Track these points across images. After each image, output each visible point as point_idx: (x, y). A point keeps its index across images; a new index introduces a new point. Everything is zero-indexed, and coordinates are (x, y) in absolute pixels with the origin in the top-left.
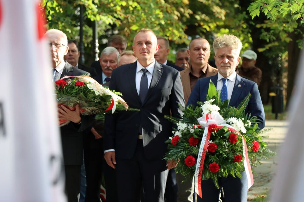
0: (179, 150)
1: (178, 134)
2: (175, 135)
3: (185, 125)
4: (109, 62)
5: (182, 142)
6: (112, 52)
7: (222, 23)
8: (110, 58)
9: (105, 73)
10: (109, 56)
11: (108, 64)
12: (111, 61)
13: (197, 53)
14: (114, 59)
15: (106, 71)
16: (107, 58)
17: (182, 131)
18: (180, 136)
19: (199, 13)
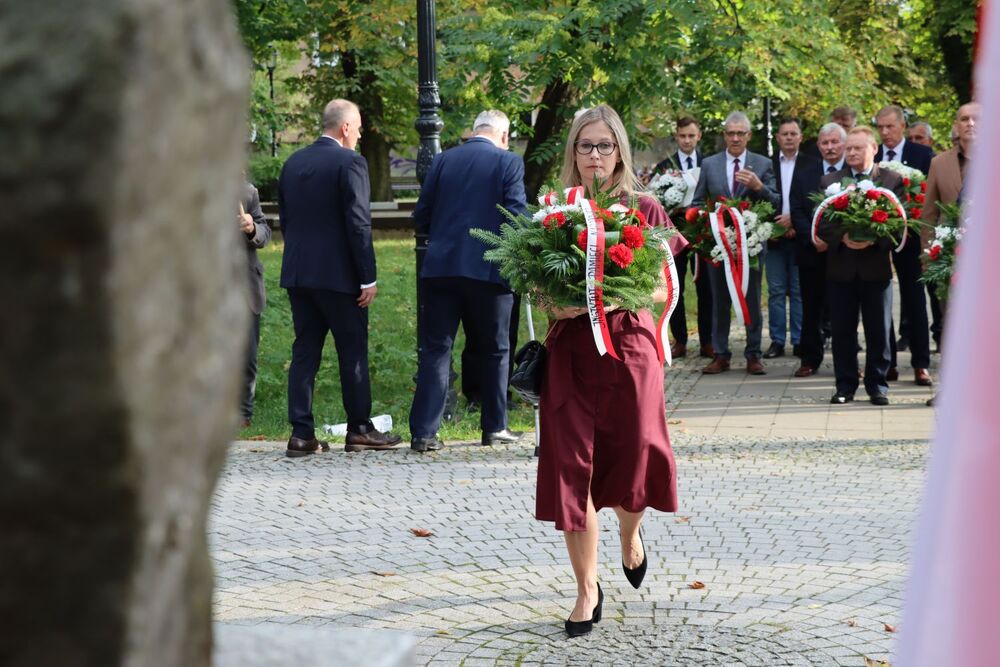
0: (941, 266)
1: (937, 243)
2: (934, 246)
3: (947, 230)
4: (830, 143)
5: (944, 254)
6: (833, 130)
7: (921, 96)
8: (832, 137)
9: (827, 160)
10: (829, 135)
11: (830, 146)
12: (834, 141)
13: (964, 124)
14: (837, 138)
15: (829, 157)
16: (827, 138)
17: (944, 239)
18: (942, 246)
19: (890, 83)
